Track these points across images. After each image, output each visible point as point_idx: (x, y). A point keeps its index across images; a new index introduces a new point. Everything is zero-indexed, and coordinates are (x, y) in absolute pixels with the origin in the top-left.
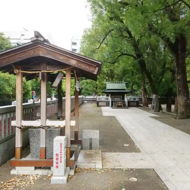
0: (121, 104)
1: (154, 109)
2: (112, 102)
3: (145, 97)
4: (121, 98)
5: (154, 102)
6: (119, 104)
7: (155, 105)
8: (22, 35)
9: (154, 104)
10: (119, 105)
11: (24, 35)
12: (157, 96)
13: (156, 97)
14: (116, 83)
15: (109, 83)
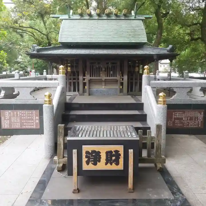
4: (122, 84)
10: (102, 166)
14: (105, 18)
15: (72, 17)
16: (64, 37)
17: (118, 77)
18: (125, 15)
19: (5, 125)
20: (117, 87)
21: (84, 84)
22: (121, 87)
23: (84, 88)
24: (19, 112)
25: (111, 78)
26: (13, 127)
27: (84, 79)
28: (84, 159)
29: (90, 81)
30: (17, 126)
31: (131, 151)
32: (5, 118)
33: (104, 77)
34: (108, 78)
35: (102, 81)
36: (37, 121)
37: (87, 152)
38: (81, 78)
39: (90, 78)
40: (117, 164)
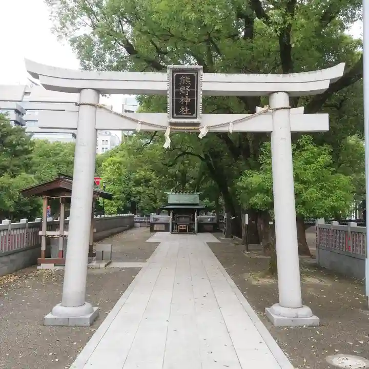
2: (173, 224)
6: (181, 227)
8: (26, 93)
11: (30, 93)
15: (172, 193)
16: (170, 202)
19: (155, 229)
21: (177, 218)
24: (159, 225)
25: (186, 216)
26: (157, 230)
30: (159, 230)
31: (188, 226)
32: (155, 227)
33: (184, 215)
36: (164, 228)
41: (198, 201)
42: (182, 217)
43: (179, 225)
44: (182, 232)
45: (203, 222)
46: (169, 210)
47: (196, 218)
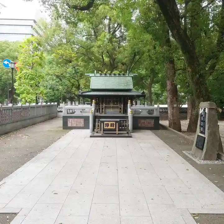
0: (112, 125)
1: (202, 149)
3: (173, 108)
5: (203, 127)
6: (107, 125)
7: (206, 136)
9: (203, 132)
10: (109, 127)
12: (214, 106)
13: (210, 109)
14: (113, 76)
15: (96, 75)
16: (93, 86)
17: (119, 105)
18: (124, 74)
19: (69, 125)
20: (118, 110)
21: (102, 109)
22: (120, 110)
23: (102, 110)
24: (76, 119)
25: (115, 106)
26: (73, 126)
27: (102, 106)
28: (105, 126)
29: (105, 107)
30: (75, 125)
31: (117, 124)
32: (69, 122)
33: (112, 105)
34: (114, 106)
35: (111, 107)
36: (83, 123)
37: (105, 124)
38: (101, 105)
39: (105, 106)
40: (113, 127)
41: (131, 87)
42: (110, 108)
43: (103, 122)
44: (109, 133)
45: (140, 115)
46: (92, 97)
47: (129, 110)
